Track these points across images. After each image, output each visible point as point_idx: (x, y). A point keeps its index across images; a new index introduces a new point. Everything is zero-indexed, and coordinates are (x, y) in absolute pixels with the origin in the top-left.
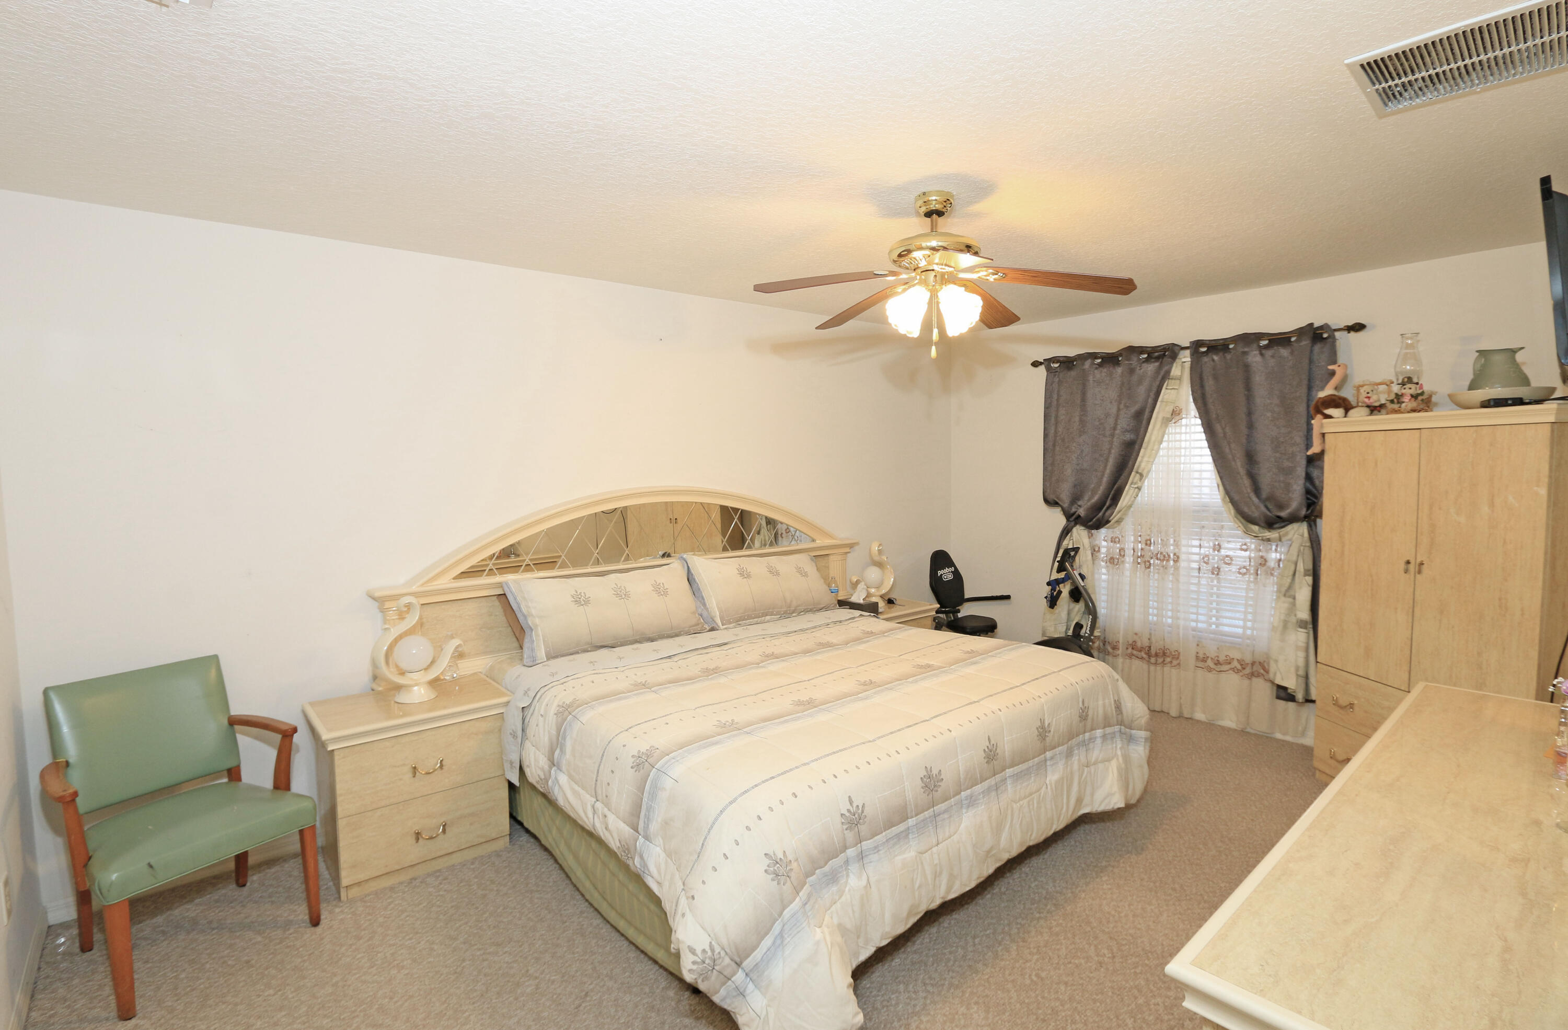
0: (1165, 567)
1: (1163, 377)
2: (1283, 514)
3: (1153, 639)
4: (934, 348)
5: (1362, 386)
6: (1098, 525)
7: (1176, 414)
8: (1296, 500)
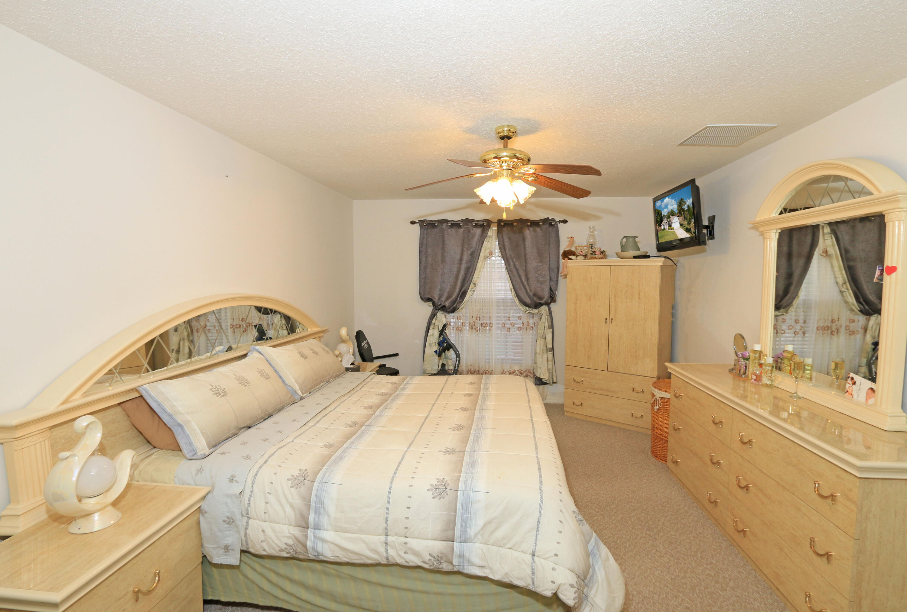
0: (486, 330)
1: (483, 235)
2: (542, 302)
3: (480, 367)
4: (504, 213)
5: (579, 247)
6: (453, 311)
7: (490, 254)
8: (546, 295)
